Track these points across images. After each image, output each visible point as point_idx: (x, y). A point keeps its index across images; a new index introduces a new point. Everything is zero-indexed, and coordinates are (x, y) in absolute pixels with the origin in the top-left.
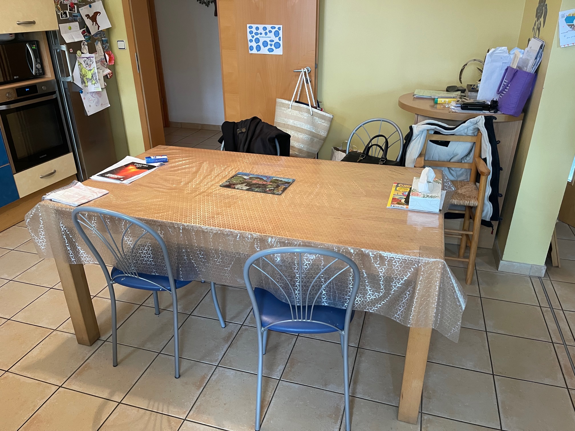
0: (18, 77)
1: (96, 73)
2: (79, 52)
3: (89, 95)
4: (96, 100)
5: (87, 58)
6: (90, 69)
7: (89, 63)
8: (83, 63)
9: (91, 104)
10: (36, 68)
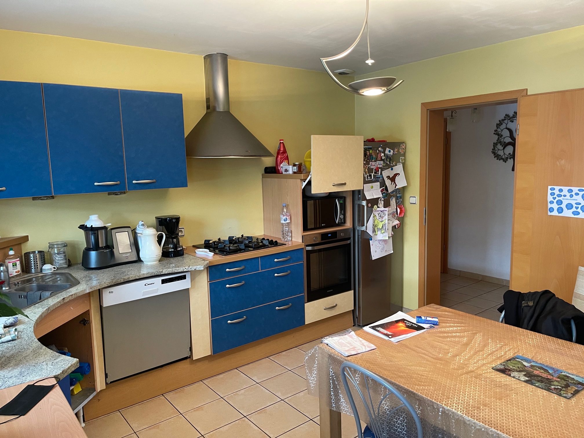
0: (325, 225)
1: (386, 224)
2: (375, 206)
3: (377, 242)
4: (382, 247)
5: (381, 211)
6: (382, 220)
7: (382, 215)
8: (377, 215)
9: (376, 250)
10: (340, 218)
